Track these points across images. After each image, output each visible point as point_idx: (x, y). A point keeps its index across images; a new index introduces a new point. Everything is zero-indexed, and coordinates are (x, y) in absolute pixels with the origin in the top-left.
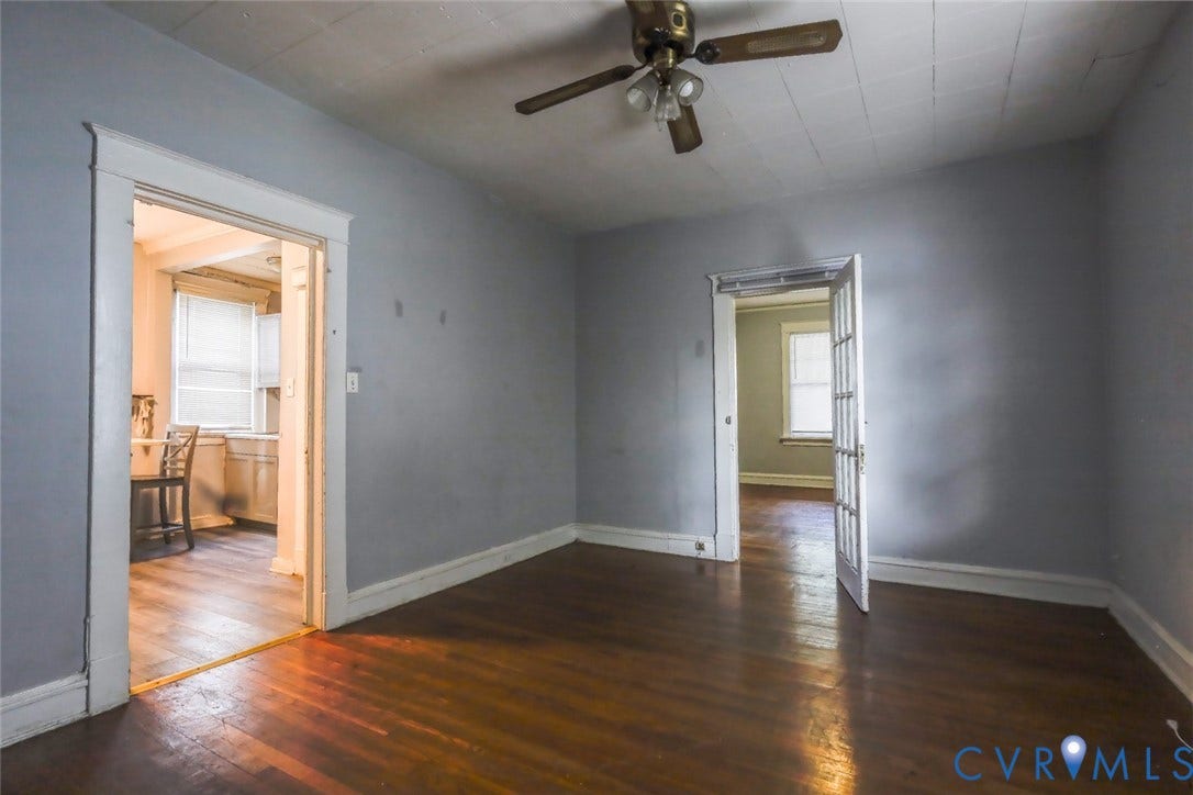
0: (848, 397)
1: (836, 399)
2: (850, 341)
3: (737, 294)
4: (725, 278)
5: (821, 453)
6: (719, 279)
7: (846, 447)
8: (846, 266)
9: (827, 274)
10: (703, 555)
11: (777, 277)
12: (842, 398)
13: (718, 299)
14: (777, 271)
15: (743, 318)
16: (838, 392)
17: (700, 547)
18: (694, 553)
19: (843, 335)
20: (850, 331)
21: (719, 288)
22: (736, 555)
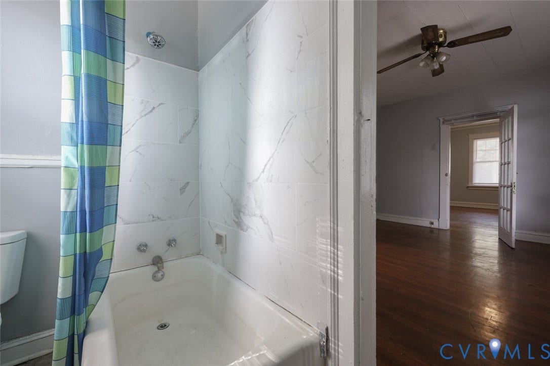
0: (508, 164)
1: (501, 165)
2: (510, 141)
3: (452, 124)
4: (446, 118)
5: (491, 193)
6: (444, 119)
7: (506, 184)
8: (510, 110)
9: (498, 113)
10: (433, 226)
11: (473, 116)
12: (505, 164)
13: (443, 127)
14: (473, 114)
15: (454, 134)
16: (503, 162)
17: (432, 223)
18: (429, 225)
19: (506, 138)
20: (510, 136)
21: (443, 123)
22: (448, 227)
